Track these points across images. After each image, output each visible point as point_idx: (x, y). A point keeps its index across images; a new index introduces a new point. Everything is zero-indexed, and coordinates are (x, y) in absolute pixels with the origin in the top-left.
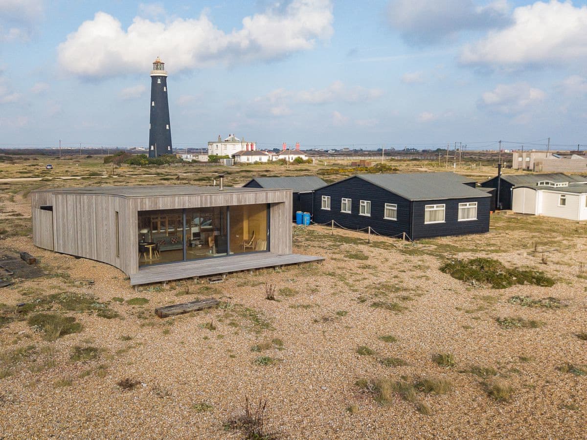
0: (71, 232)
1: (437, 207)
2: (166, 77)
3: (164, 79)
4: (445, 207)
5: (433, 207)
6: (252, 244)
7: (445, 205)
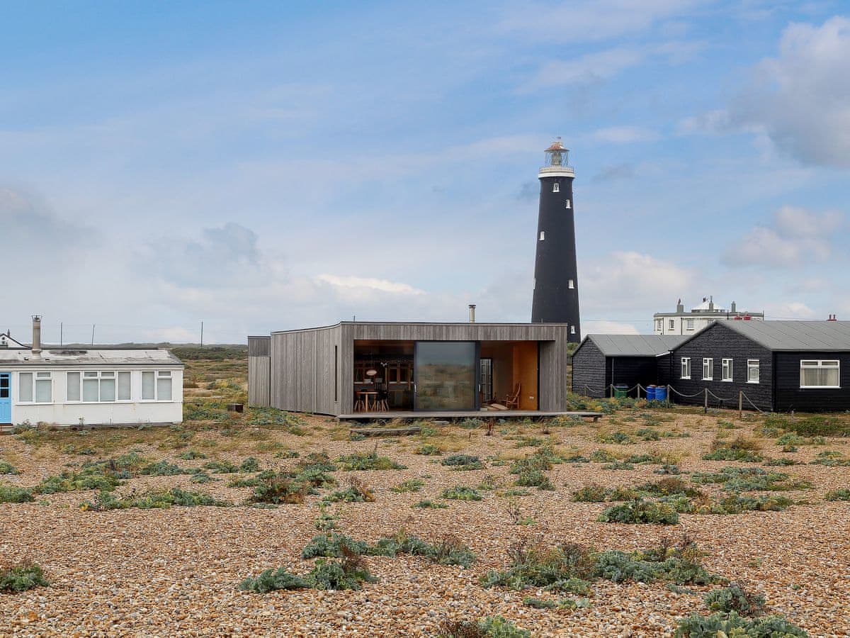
0: (290, 382)
1: (823, 363)
2: (572, 178)
3: (566, 182)
4: (839, 364)
5: (817, 363)
6: (516, 401)
7: (838, 361)
